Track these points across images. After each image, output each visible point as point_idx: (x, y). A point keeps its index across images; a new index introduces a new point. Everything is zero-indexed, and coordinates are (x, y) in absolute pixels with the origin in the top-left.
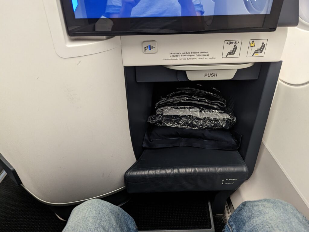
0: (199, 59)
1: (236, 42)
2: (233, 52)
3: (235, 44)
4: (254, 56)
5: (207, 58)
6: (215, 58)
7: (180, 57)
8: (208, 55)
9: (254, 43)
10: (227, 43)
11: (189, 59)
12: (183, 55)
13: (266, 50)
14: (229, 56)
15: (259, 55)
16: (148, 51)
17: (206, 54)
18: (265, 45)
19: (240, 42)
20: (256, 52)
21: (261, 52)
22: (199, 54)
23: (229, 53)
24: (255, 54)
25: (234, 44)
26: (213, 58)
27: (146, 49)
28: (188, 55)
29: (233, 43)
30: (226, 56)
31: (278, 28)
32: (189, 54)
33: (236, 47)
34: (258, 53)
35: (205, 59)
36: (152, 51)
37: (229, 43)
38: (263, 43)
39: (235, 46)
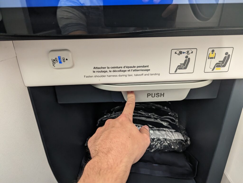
0: (137, 75)
1: (188, 52)
2: (184, 65)
3: (186, 55)
4: (214, 71)
6: (159, 75)
7: (109, 74)
8: (149, 70)
9: (214, 53)
10: (176, 53)
11: (122, 76)
13: (232, 63)
14: (179, 71)
17: (145, 68)
18: (229, 55)
21: (224, 66)
23: (179, 67)
24: (216, 68)
27: (55, 61)
29: (183, 53)
30: (176, 72)
33: (189, 59)
37: (178, 52)
38: (227, 53)
39: (187, 57)
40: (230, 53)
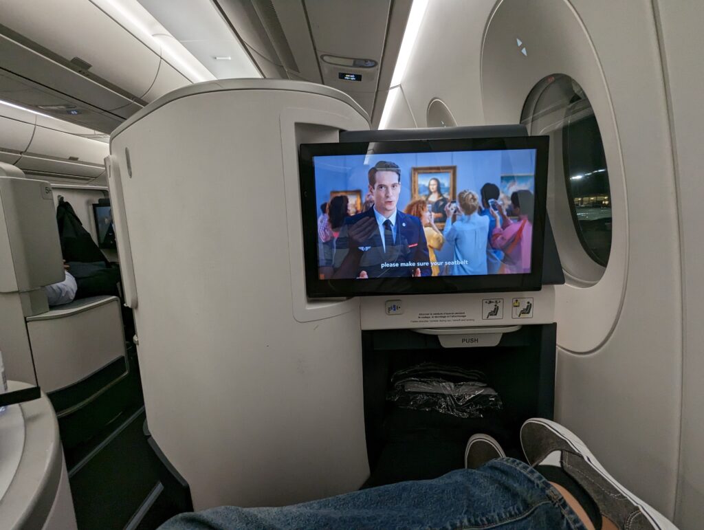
0: (455, 320)
4: (520, 317)
5: (465, 320)
6: (473, 320)
7: (431, 319)
8: (465, 316)
11: (442, 321)
13: (534, 310)
15: (527, 315)
16: (392, 312)
17: (462, 315)
18: (531, 304)
19: (502, 301)
20: (523, 312)
21: (528, 313)
24: (521, 314)
25: (494, 304)
26: (471, 320)
27: (390, 309)
28: (441, 317)
30: (487, 318)
31: (543, 286)
33: (498, 307)
34: (524, 313)
35: (462, 320)
36: (397, 311)
38: (528, 303)
39: (496, 305)
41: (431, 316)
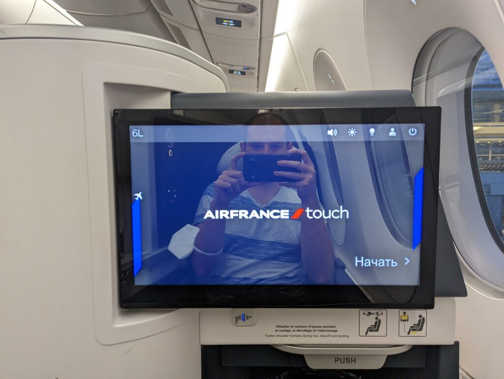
0: (323, 336)
1: (377, 313)
2: (376, 327)
4: (410, 335)
5: (336, 336)
6: (348, 337)
7: (293, 333)
8: (337, 331)
9: (406, 315)
10: (364, 314)
11: (306, 336)
12: (296, 329)
13: (429, 326)
14: (370, 333)
15: (418, 333)
16: (240, 322)
17: (332, 329)
18: (424, 319)
19: (384, 312)
20: (413, 329)
21: (421, 330)
22: (322, 329)
23: (370, 329)
24: (411, 332)
25: (375, 316)
26: (344, 336)
27: (238, 319)
28: (305, 331)
29: (373, 314)
30: (366, 334)
31: (437, 299)
32: (305, 328)
33: (380, 321)
35: (333, 336)
36: (247, 322)
37: (366, 313)
38: (420, 316)
39: (377, 318)
40: (424, 316)
41: (291, 329)
